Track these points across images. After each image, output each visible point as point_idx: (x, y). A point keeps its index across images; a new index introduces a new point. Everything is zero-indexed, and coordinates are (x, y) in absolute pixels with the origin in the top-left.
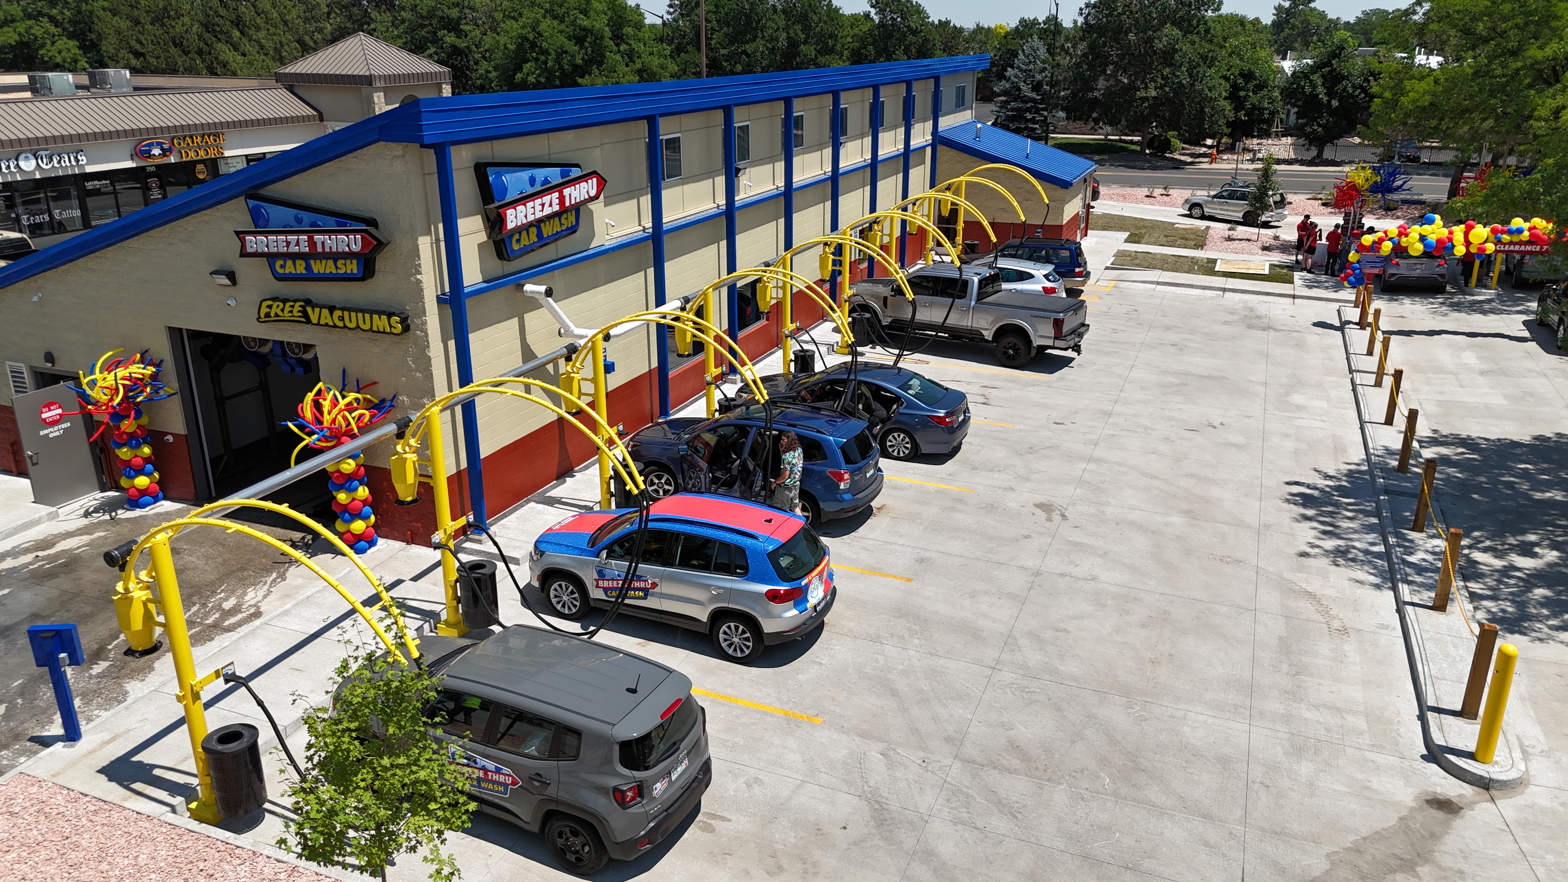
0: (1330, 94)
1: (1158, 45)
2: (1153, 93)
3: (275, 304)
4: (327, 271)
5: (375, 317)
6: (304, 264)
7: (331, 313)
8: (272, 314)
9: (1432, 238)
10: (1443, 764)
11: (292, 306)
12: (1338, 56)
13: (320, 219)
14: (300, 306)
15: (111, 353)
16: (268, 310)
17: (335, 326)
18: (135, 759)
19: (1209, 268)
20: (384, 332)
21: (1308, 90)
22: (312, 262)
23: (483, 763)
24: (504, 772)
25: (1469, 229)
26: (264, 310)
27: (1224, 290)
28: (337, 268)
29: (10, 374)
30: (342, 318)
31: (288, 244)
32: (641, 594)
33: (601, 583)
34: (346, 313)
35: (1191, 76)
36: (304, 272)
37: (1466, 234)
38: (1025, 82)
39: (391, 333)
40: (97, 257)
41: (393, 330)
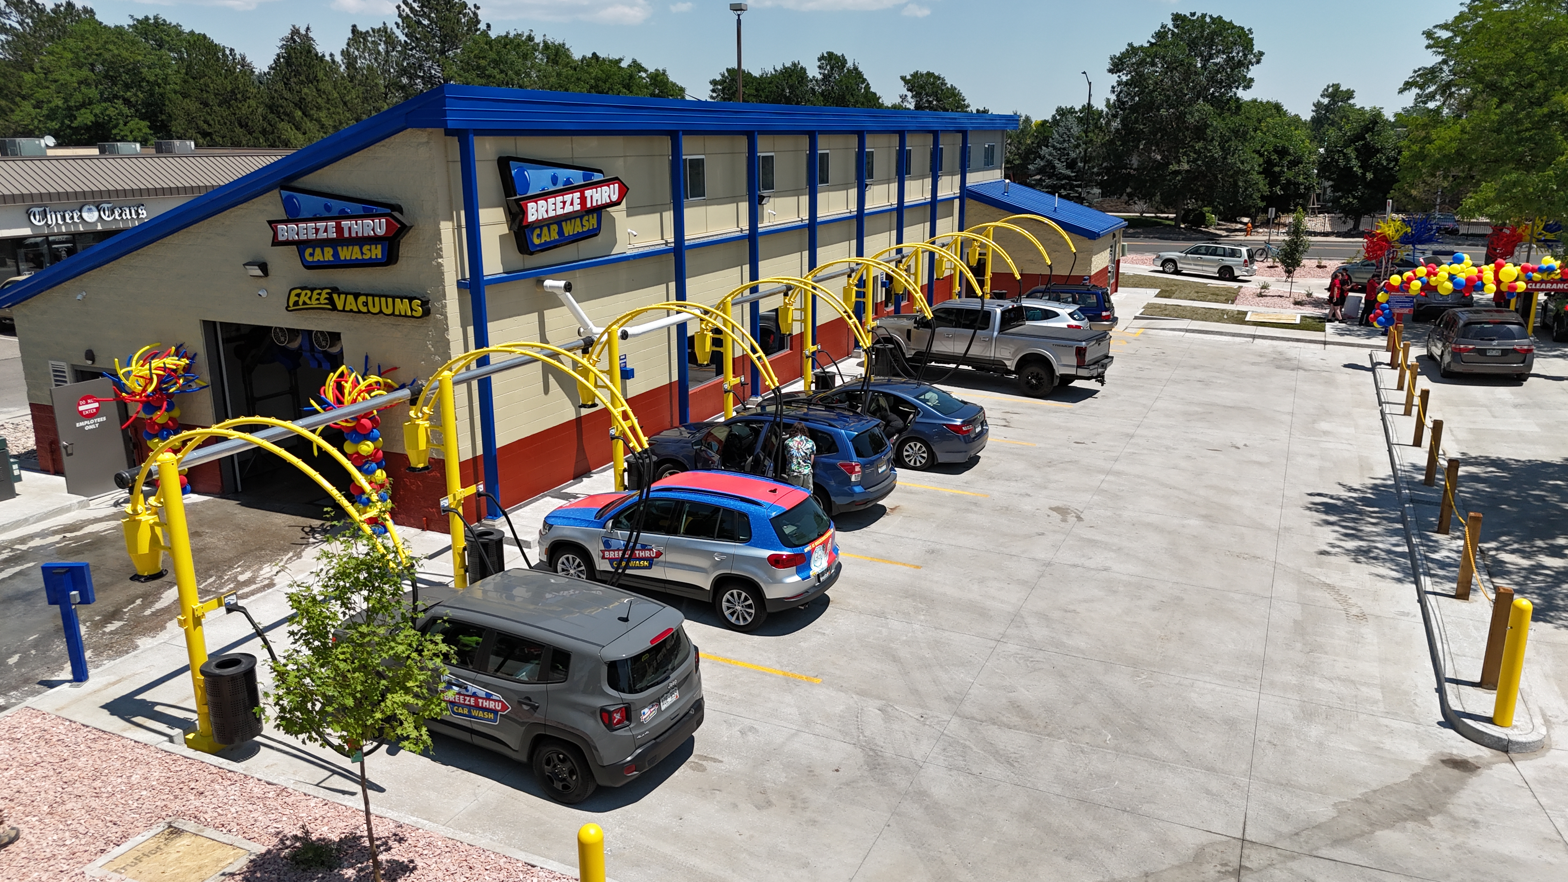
0: (1365, 167)
1: (1190, 120)
2: (1186, 167)
3: (304, 292)
4: (353, 258)
5: (398, 301)
6: (331, 252)
7: (356, 300)
8: (301, 303)
9: (1462, 277)
10: (1461, 728)
11: (320, 294)
12: (1371, 130)
13: (350, 207)
14: (327, 293)
15: (148, 347)
16: (297, 299)
17: (360, 312)
18: (138, 697)
19: (1240, 318)
20: (406, 316)
21: (1342, 163)
22: (339, 249)
23: (474, 690)
24: (494, 697)
25: (1499, 267)
26: (293, 299)
27: (1254, 337)
28: (362, 253)
29: (52, 373)
30: (366, 304)
31: (317, 230)
32: (646, 563)
33: (607, 553)
34: (370, 298)
35: (1222, 148)
36: (331, 259)
37: (1496, 273)
38: (1059, 160)
39: (412, 317)
40: (138, 255)
41: (414, 314)
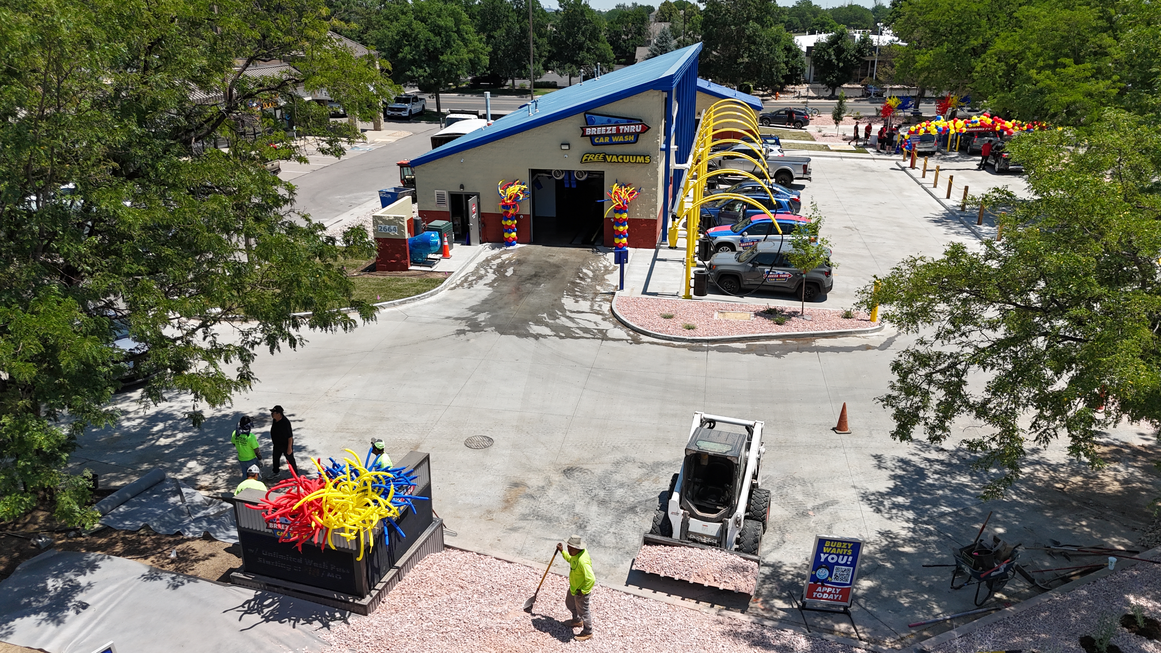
0: (839, 60)
3: (591, 155)
4: (619, 141)
5: (639, 157)
7: (617, 157)
8: (588, 160)
9: (941, 127)
11: (599, 156)
13: (621, 121)
14: (603, 155)
16: (587, 158)
17: (619, 162)
20: (641, 163)
22: (614, 137)
23: (778, 273)
24: (786, 274)
26: (585, 158)
27: (841, 157)
28: (624, 139)
29: (436, 196)
30: (622, 159)
31: (606, 130)
33: (741, 245)
34: (625, 157)
36: (608, 141)
39: (645, 163)
